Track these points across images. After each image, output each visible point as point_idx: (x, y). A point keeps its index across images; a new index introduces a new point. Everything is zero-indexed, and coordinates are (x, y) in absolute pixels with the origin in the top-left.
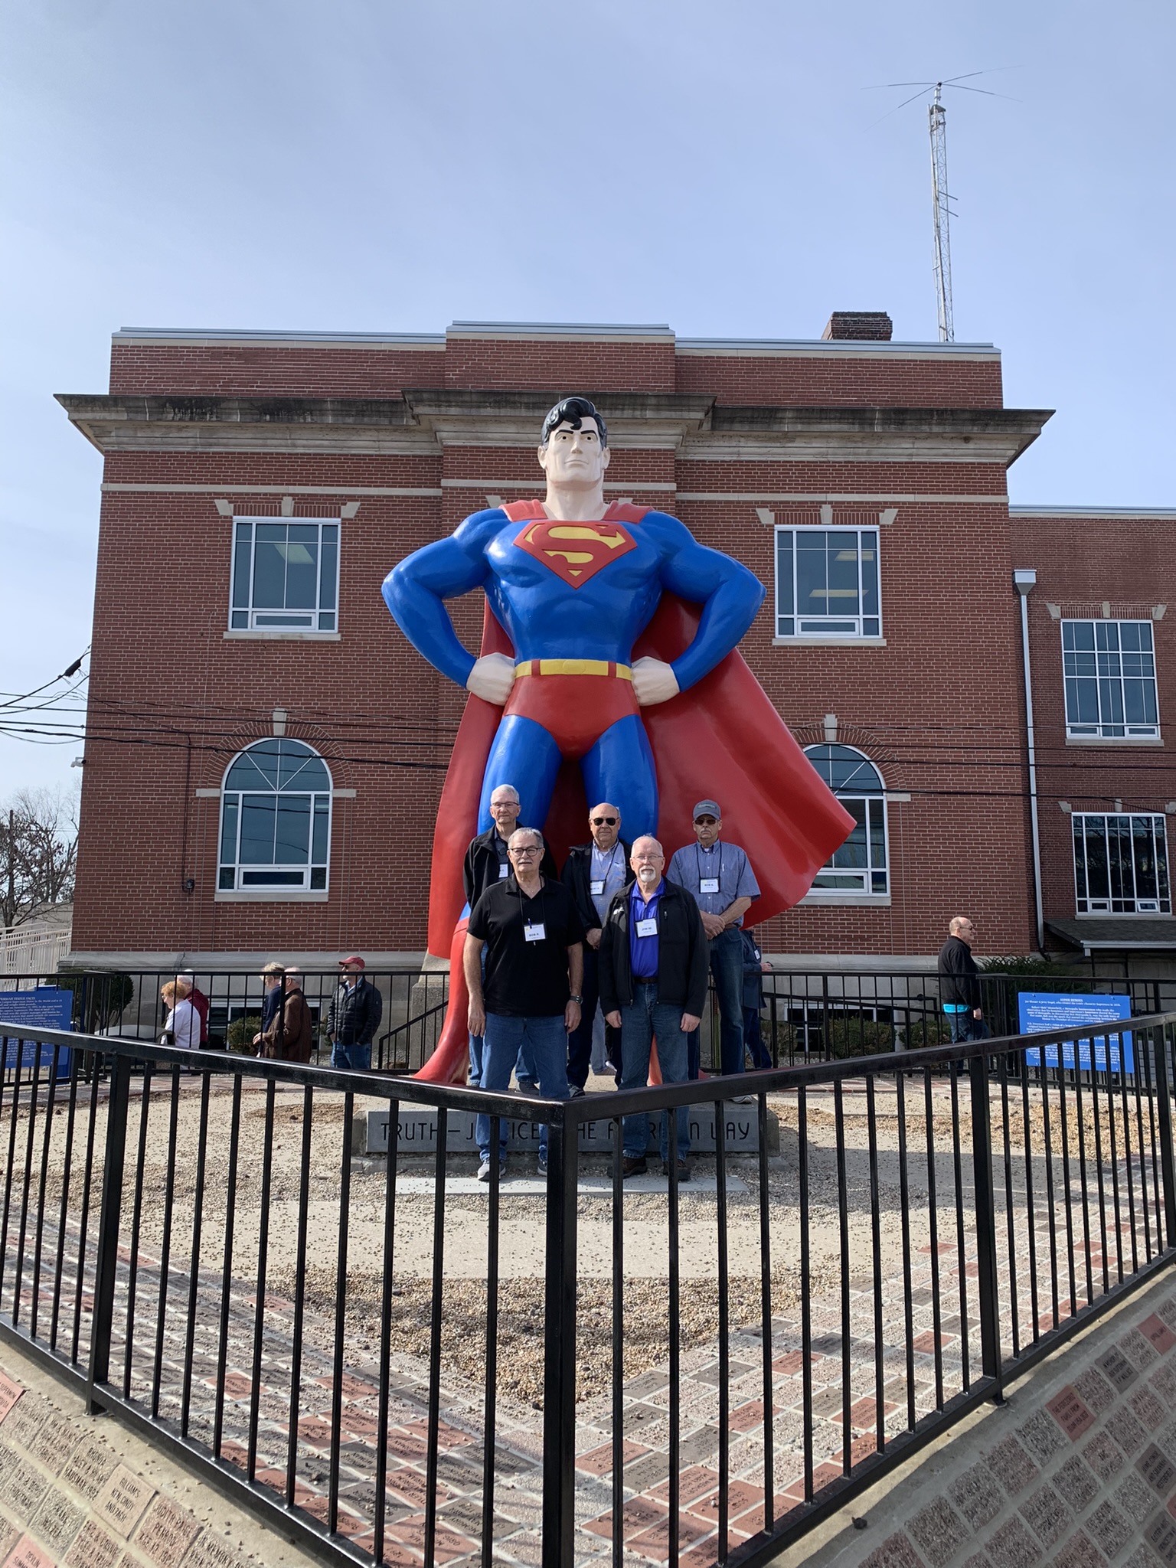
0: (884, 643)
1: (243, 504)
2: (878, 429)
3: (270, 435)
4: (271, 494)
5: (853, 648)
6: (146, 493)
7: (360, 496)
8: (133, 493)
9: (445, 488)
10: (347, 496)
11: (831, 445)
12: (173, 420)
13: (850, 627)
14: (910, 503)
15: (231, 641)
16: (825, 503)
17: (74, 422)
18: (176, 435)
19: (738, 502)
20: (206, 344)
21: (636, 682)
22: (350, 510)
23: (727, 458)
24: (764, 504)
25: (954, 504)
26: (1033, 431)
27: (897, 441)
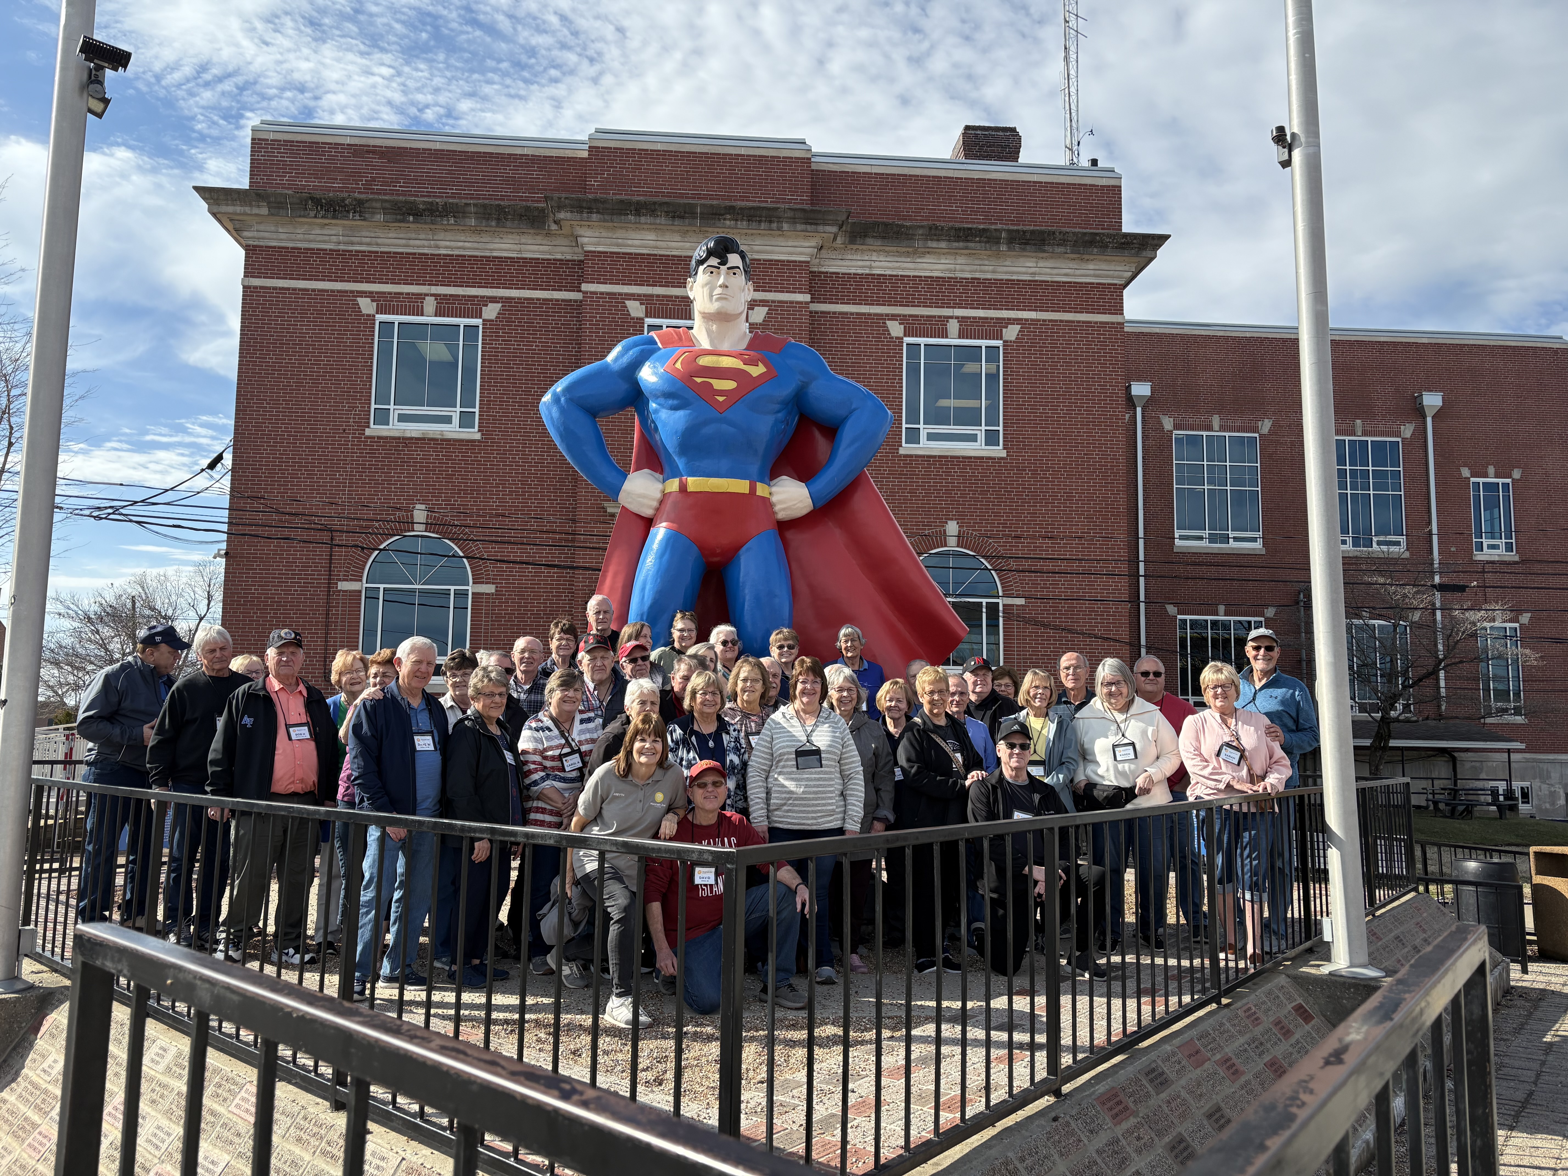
0: (1004, 454)
1: (385, 303)
2: (1003, 248)
3: (413, 236)
4: (413, 294)
5: (975, 458)
6: (288, 289)
7: (501, 298)
8: (275, 288)
9: (585, 293)
10: (488, 297)
11: (959, 261)
12: (315, 217)
13: (973, 438)
14: (1032, 320)
15: (373, 437)
16: (952, 317)
17: (214, 215)
18: (318, 231)
19: (870, 314)
20: (348, 141)
21: (774, 499)
22: (491, 311)
23: (860, 271)
24: (893, 317)
25: (1073, 322)
26: (1148, 254)
27: (1022, 260)
